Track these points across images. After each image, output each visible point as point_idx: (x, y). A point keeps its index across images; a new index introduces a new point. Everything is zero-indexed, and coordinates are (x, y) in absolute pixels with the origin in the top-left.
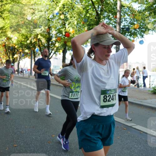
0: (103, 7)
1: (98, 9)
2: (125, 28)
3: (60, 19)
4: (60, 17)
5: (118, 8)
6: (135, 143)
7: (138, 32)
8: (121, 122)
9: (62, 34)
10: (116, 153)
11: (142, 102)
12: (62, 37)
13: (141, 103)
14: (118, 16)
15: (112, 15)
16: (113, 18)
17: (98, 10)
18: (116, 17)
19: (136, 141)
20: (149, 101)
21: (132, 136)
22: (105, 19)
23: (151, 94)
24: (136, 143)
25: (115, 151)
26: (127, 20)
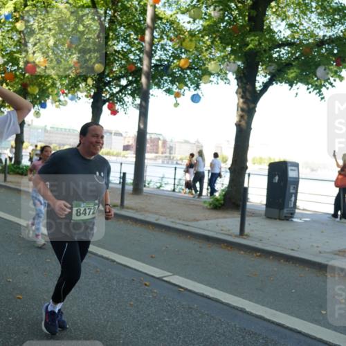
0: (116, 14)
1: (105, 17)
2: (161, 65)
3: (14, 29)
4: (15, 27)
5: (149, 21)
6: (165, 313)
7: (188, 76)
8: (140, 270)
9: (18, 64)
10: (123, 336)
11: (187, 225)
12: (18, 73)
13: (187, 229)
14: (147, 38)
15: (135, 34)
16: (136, 42)
17: (105, 20)
18: (143, 39)
19: (169, 308)
20: (203, 223)
21: (162, 298)
22: (118, 42)
23: (209, 209)
24: (167, 312)
25: (122, 332)
26: (167, 48)
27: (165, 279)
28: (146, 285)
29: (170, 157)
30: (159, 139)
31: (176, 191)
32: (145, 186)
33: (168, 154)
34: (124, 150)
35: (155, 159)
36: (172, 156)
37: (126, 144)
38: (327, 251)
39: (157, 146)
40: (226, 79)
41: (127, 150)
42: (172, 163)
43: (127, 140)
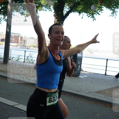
27: (15, 106)
28: (5, 109)
29: (24, 45)
30: (19, 36)
31: (25, 62)
32: (10, 60)
33: (23, 44)
34: (1, 41)
35: (17, 46)
36: (25, 45)
37: (2, 38)
38: (93, 91)
39: (18, 39)
40: (50, 9)
41: (3, 41)
42: (25, 48)
43: (3, 36)
